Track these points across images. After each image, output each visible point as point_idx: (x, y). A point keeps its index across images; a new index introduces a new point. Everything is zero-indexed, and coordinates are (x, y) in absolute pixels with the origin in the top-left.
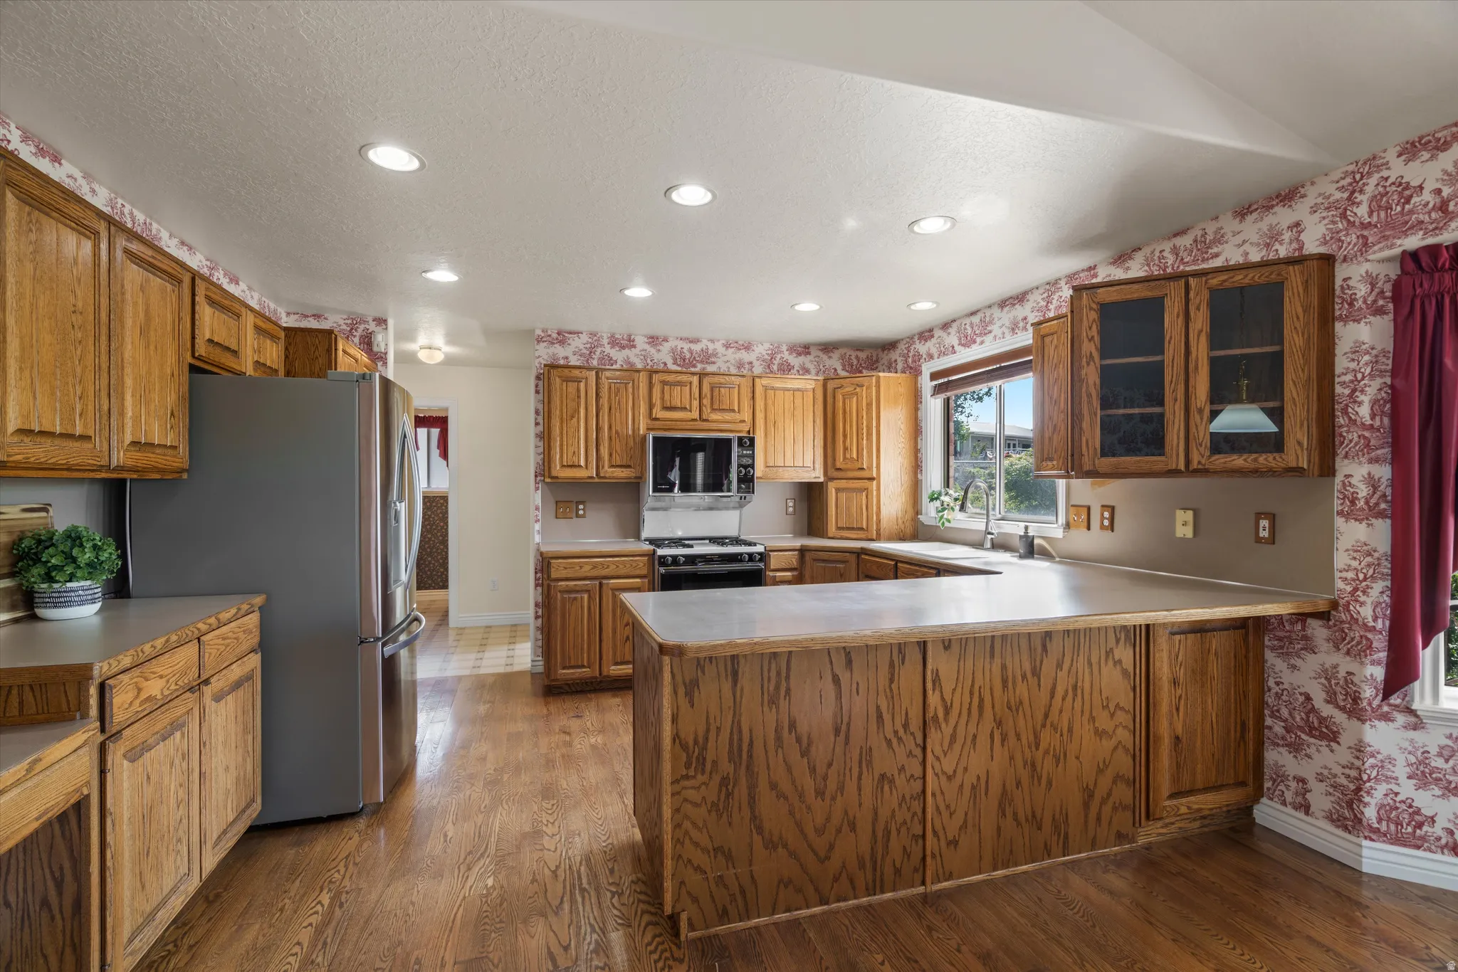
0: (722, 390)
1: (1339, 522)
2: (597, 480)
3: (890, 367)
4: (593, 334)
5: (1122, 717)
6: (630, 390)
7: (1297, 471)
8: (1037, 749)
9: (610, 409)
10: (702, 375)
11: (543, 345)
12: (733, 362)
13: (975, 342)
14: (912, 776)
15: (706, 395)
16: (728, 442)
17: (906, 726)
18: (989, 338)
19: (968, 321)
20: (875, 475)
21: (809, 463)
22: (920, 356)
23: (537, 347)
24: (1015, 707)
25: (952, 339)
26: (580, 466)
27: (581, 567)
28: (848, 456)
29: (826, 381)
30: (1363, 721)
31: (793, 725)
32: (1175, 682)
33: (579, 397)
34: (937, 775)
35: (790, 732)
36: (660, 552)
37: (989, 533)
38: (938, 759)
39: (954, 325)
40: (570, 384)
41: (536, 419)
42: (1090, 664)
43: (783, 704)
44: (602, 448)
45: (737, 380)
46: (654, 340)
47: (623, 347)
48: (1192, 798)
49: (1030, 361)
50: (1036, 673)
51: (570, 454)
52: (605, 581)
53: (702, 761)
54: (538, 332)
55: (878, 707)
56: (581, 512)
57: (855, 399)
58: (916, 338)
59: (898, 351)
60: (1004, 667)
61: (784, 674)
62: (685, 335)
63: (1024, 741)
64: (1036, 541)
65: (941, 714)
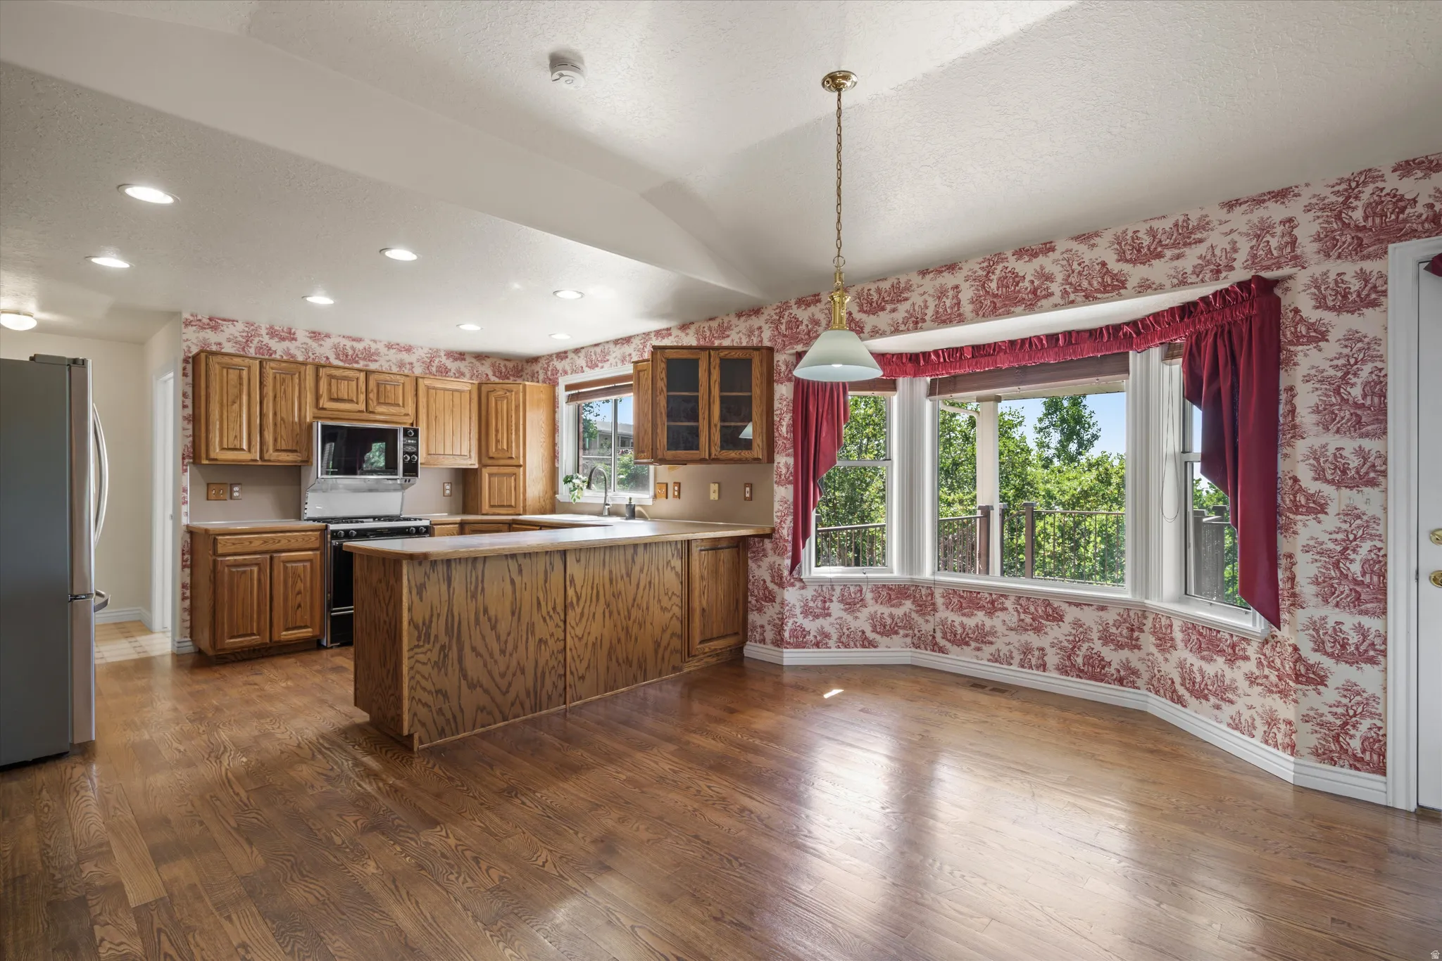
0: (388, 387)
1: (775, 486)
2: (260, 463)
3: (533, 377)
4: (248, 324)
5: (677, 600)
6: (297, 381)
7: (757, 460)
8: (629, 619)
9: (275, 397)
10: (368, 373)
11: (191, 329)
12: (395, 361)
13: (597, 366)
14: (558, 639)
15: (372, 391)
16: (395, 432)
17: (554, 609)
18: (606, 365)
19: (593, 350)
20: (521, 463)
21: (465, 452)
22: (557, 371)
23: (184, 330)
24: (616, 595)
25: (581, 361)
26: (242, 450)
27: (251, 542)
28: (500, 447)
29: (480, 385)
30: (783, 588)
31: (486, 611)
32: (702, 578)
33: (241, 384)
34: (572, 638)
35: (484, 615)
36: (332, 527)
37: (607, 505)
38: (573, 628)
39: (583, 351)
40: (230, 371)
41: (183, 402)
42: (658, 569)
43: (480, 597)
44: (266, 433)
45: (402, 379)
46: (315, 335)
47: (283, 339)
48: (711, 643)
49: (631, 385)
50: (629, 575)
51: (231, 438)
52: (275, 555)
53: (428, 635)
54: (186, 315)
55: (538, 598)
56: (236, 494)
57: (505, 401)
58: (554, 356)
59: (540, 365)
60: (611, 572)
61: (480, 578)
62: (347, 334)
63: (622, 615)
64: (637, 509)
65: (575, 602)
